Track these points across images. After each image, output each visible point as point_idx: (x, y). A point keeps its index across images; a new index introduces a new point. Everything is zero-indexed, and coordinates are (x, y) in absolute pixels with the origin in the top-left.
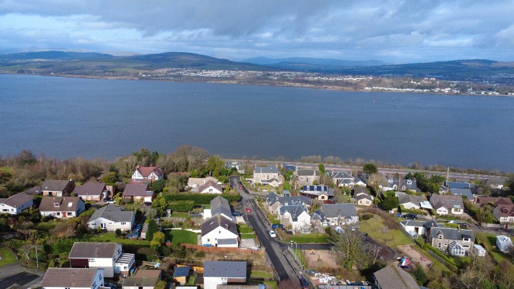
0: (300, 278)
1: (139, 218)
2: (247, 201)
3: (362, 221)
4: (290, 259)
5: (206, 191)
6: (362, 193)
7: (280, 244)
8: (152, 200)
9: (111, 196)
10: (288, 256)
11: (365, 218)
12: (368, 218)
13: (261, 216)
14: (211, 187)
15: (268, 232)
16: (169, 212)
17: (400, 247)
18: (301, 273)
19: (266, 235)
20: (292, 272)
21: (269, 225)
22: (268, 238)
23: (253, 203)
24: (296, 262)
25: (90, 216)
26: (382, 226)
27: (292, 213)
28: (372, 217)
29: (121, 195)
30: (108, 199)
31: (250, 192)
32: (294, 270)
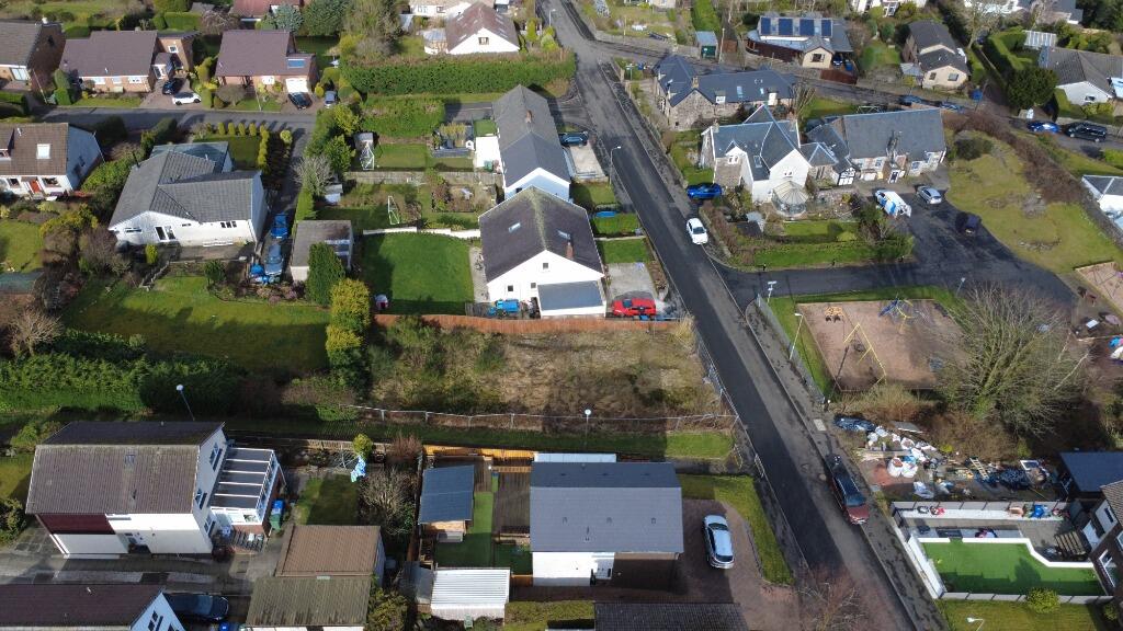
0: (824, 451)
1: (278, 176)
2: (592, 73)
3: (956, 163)
4: (773, 354)
5: (468, 46)
6: (939, 47)
7: (725, 272)
8: (312, 87)
9: (182, 74)
10: (764, 338)
11: (963, 151)
12: (976, 155)
13: (647, 145)
14: (484, 32)
15: (681, 222)
16: (368, 140)
17: (1088, 276)
18: (820, 426)
19: (678, 238)
20: (791, 421)
21: (677, 182)
22: (683, 247)
23: (612, 84)
24: (793, 368)
25: (117, 191)
26: (1025, 188)
27: (752, 152)
28: (987, 148)
29: (212, 70)
30: (175, 87)
31: (598, 35)
32: (795, 409)
